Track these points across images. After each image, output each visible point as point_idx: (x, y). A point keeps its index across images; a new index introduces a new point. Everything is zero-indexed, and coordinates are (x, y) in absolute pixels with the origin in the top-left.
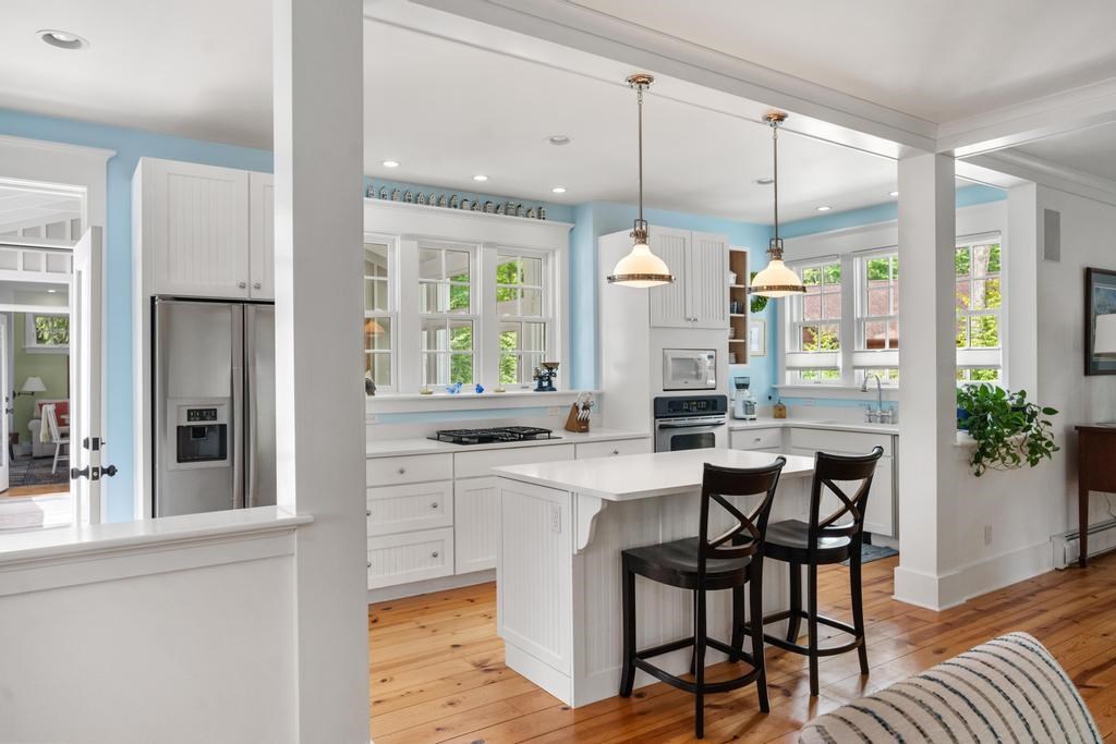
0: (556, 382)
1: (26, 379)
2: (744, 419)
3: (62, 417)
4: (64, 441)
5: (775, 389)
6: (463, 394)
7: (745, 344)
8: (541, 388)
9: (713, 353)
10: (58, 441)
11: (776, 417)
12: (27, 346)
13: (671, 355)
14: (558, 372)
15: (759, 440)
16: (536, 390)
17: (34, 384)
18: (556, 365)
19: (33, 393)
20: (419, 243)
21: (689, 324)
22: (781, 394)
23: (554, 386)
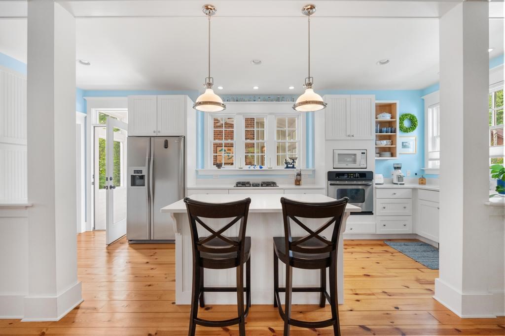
0: (296, 165)
2: (397, 184)
5: (423, 171)
6: (256, 169)
7: (396, 147)
8: (287, 167)
9: (365, 151)
11: (419, 184)
13: (337, 152)
14: (297, 161)
15: (395, 194)
16: (285, 168)
18: (296, 158)
20: (244, 116)
21: (349, 138)
22: (426, 172)
23: (295, 167)
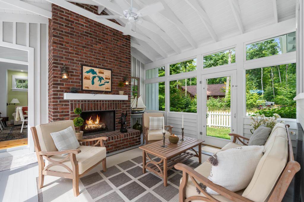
1: (12, 99)
3: (25, 111)
4: (26, 121)
10: (23, 120)
12: (13, 88)
17: (15, 101)
19: (15, 104)
